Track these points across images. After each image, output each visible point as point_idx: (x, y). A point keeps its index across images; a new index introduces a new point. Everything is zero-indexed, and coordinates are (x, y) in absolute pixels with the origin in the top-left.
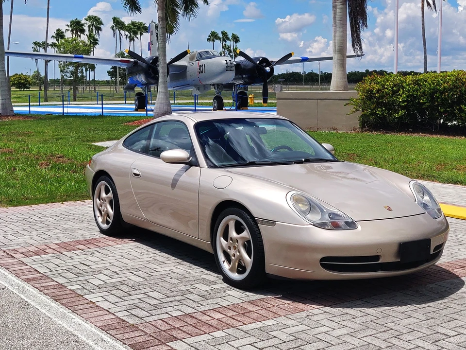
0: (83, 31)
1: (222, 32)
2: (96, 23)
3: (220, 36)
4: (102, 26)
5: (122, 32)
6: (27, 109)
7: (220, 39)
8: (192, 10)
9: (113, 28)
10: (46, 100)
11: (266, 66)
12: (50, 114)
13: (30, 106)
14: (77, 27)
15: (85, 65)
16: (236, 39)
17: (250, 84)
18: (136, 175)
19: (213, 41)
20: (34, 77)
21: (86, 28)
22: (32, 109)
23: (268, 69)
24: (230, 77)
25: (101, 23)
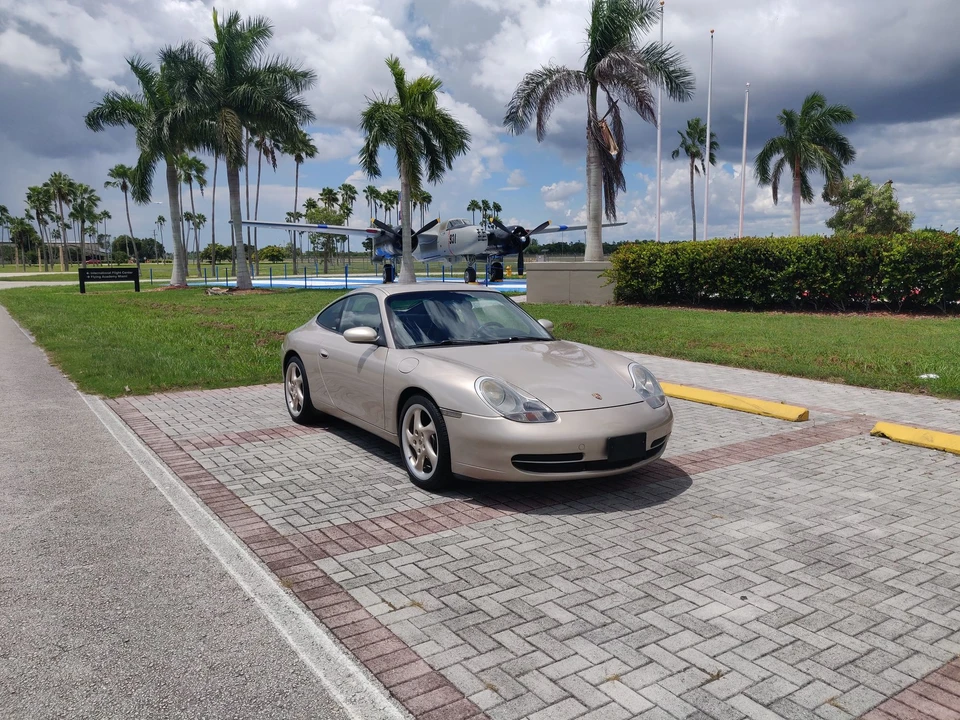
0: (336, 200)
1: (483, 201)
2: (350, 191)
3: (481, 204)
4: (356, 195)
5: (378, 201)
6: (268, 282)
7: (480, 208)
8: (438, 176)
9: (367, 197)
10: (295, 273)
11: (521, 236)
12: (292, 287)
13: (271, 279)
14: (330, 196)
15: (336, 235)
16: (498, 208)
17: (505, 254)
18: (324, 356)
19: (474, 210)
20: (287, 249)
21: (339, 197)
22: (274, 282)
23: (523, 238)
24: (482, 247)
25: (356, 192)
